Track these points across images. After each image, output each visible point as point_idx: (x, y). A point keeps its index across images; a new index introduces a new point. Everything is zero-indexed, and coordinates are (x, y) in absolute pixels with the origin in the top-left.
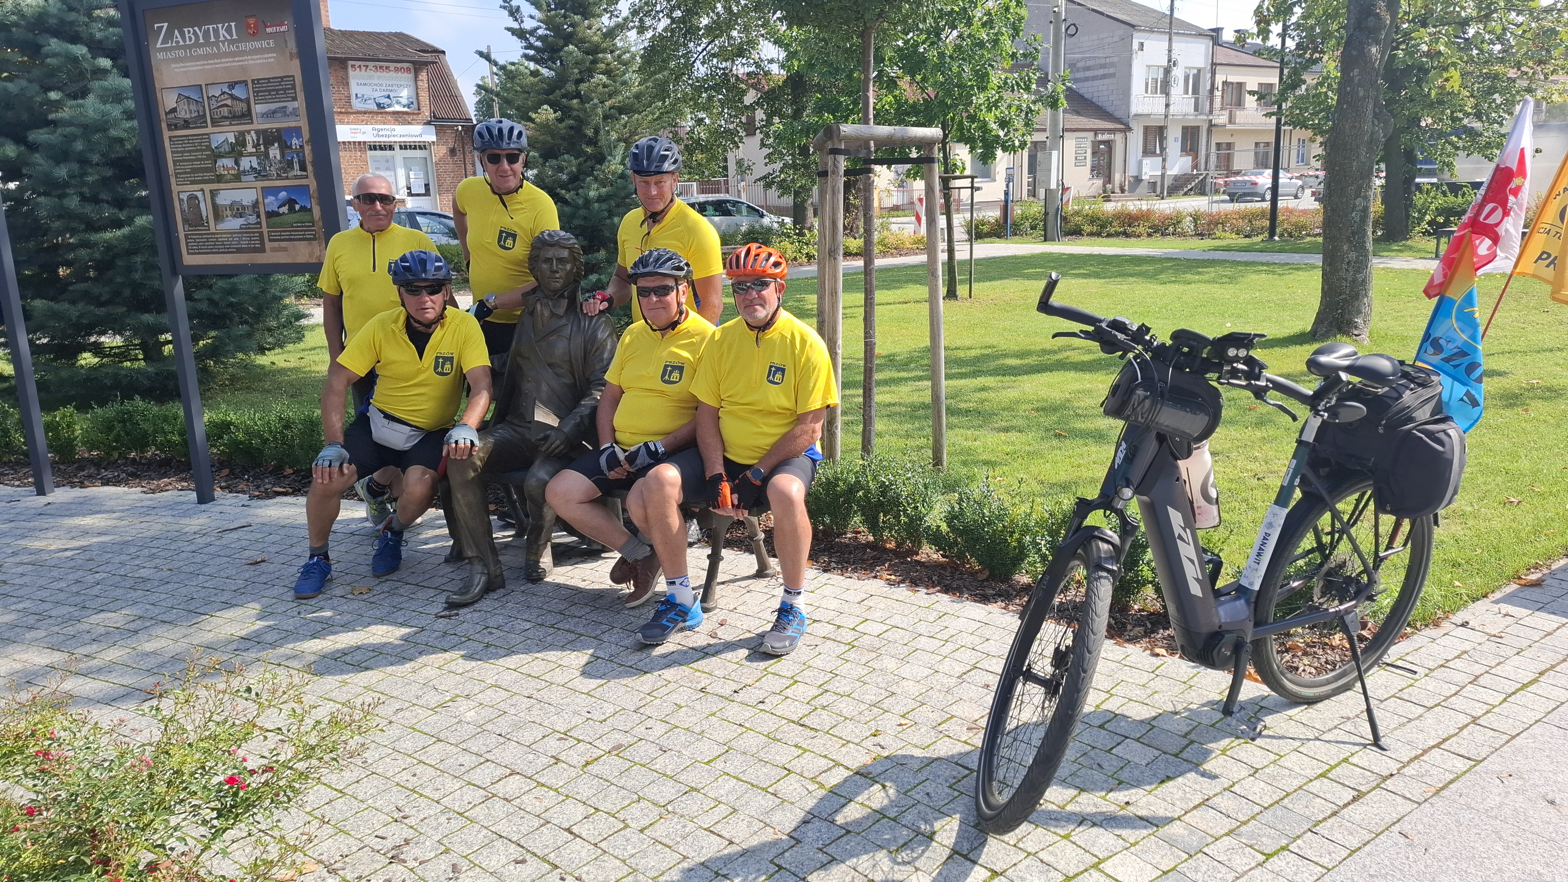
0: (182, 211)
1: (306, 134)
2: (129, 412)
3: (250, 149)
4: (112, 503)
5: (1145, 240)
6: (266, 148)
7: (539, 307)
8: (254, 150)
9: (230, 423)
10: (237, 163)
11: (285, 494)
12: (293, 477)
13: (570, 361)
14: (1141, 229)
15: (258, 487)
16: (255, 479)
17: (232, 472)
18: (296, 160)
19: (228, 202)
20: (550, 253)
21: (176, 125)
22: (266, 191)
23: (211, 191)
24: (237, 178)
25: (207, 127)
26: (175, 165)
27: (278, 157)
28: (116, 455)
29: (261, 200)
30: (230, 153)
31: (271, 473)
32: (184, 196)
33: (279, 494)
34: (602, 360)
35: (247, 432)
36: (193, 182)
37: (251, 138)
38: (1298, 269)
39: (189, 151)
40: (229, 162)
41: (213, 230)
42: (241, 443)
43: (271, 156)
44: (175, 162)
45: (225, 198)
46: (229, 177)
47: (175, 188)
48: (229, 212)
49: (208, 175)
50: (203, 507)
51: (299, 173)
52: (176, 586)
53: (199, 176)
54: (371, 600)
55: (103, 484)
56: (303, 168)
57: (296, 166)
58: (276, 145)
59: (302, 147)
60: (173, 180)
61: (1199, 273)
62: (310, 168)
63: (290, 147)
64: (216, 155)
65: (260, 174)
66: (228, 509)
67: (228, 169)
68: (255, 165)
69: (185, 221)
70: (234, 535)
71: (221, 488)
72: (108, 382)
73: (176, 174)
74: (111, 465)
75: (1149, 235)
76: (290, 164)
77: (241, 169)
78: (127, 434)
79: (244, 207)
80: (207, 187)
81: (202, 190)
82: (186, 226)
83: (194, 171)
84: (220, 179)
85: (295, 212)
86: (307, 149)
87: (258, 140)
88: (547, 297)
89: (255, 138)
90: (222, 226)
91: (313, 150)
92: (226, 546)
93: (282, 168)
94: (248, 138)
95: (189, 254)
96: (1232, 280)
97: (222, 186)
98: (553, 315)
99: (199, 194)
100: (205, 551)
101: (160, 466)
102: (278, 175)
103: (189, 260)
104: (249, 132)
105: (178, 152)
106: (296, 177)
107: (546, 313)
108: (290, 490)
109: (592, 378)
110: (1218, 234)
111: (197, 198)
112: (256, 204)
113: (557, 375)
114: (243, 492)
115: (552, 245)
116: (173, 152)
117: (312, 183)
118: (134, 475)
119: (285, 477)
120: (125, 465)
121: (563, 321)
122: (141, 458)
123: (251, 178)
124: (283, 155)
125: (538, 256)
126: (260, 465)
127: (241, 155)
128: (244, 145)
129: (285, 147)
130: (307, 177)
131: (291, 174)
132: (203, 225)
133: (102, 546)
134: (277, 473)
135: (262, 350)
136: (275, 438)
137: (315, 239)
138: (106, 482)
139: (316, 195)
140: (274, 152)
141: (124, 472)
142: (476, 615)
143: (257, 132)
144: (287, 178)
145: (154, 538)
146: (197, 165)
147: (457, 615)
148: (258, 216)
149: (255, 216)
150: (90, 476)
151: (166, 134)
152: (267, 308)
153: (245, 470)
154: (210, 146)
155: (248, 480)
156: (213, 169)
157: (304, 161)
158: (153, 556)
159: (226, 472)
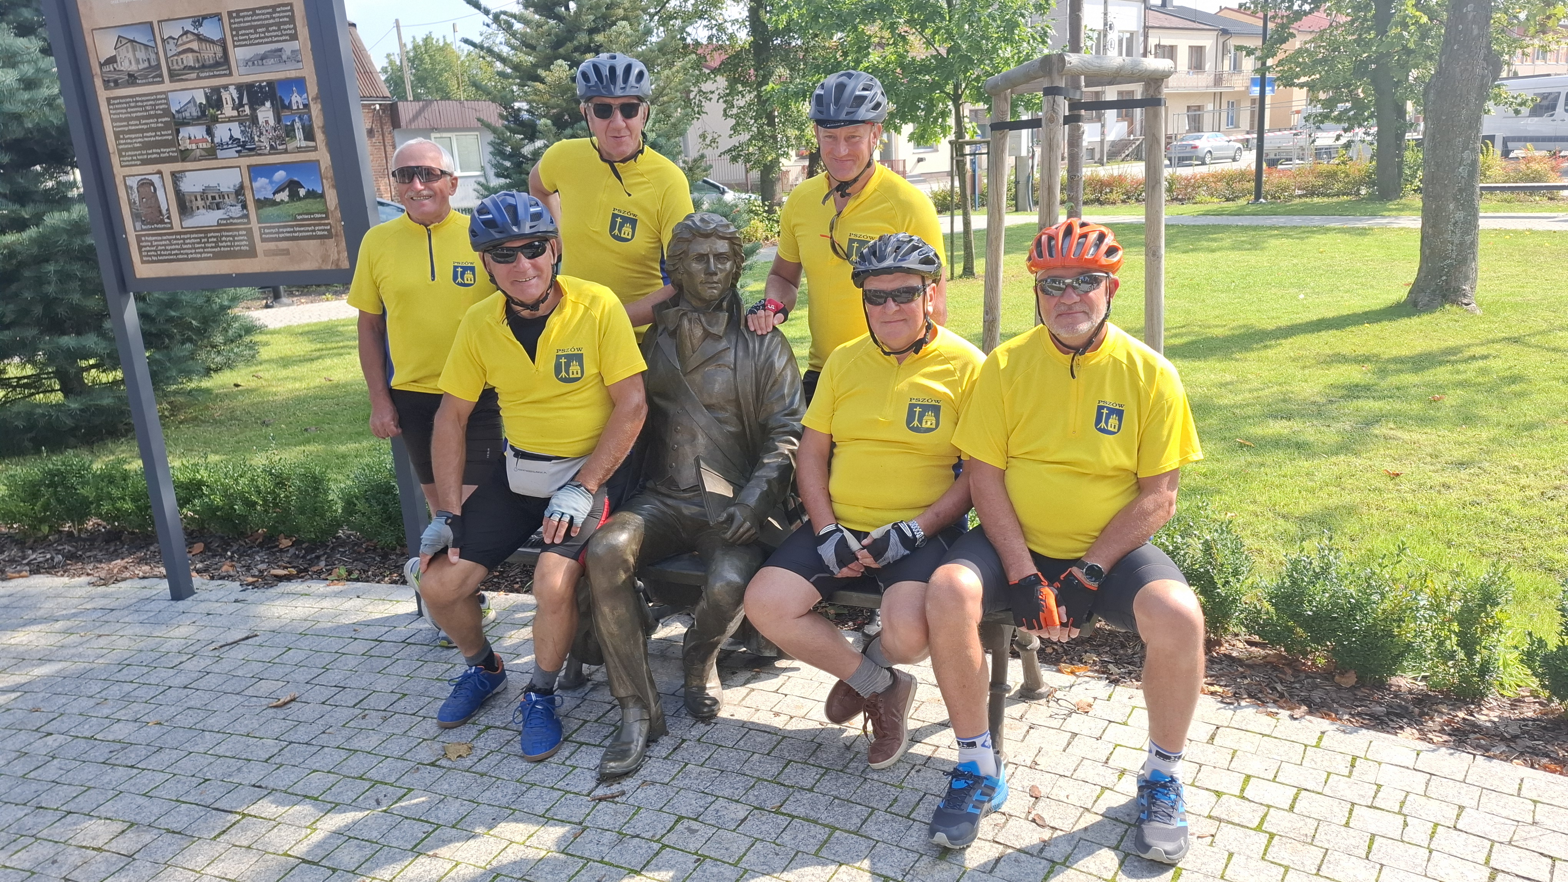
0: (131, 204)
1: (312, 88)
2: (59, 473)
3: (228, 111)
4: (49, 605)
5: (1120, 207)
6: (253, 109)
7: (686, 322)
8: (235, 113)
9: (200, 484)
10: (209, 132)
11: (288, 578)
12: (292, 551)
13: (737, 400)
14: (1113, 196)
15: (248, 568)
16: (241, 556)
17: (207, 548)
18: (298, 125)
19: (199, 189)
20: (704, 247)
21: (116, 82)
22: (255, 171)
23: (173, 174)
24: (211, 153)
25: (163, 82)
26: (117, 138)
27: (272, 122)
28: (45, 529)
29: (247, 183)
30: (198, 118)
31: (261, 546)
32: (133, 182)
33: (280, 579)
34: (783, 397)
35: (225, 495)
36: (145, 162)
37: (229, 97)
38: (1313, 232)
39: (137, 118)
40: (198, 132)
41: (177, 227)
42: (218, 508)
43: (261, 120)
44: (117, 135)
45: (193, 183)
46: (198, 152)
47: (119, 171)
48: (200, 203)
49: (166, 152)
50: (181, 605)
51: (304, 144)
52: (175, 755)
53: (154, 153)
54: (479, 768)
55: (33, 572)
56: (309, 135)
57: (299, 134)
58: (268, 104)
59: (306, 106)
60: (115, 160)
61: (1215, 240)
62: (320, 136)
63: (289, 107)
64: (179, 123)
65: (245, 147)
66: (215, 607)
67: (197, 142)
68: (237, 134)
69: (136, 216)
70: (239, 653)
71: (198, 572)
72: (20, 424)
73: (120, 151)
74: (40, 543)
75: (1124, 201)
76: (290, 132)
77: (217, 140)
78: (59, 501)
79: (222, 195)
80: (167, 168)
81: (160, 172)
82: (138, 225)
83: (147, 146)
84: (184, 155)
85: (300, 199)
86: (316, 110)
87: (241, 98)
88: (695, 310)
89: (235, 96)
90: (189, 223)
91: (325, 111)
92: (231, 675)
93: (278, 137)
94: (225, 95)
95: (143, 262)
96: (1255, 246)
97: (188, 165)
98: (707, 335)
99: (155, 179)
100: (202, 684)
101: (107, 542)
102: (271, 147)
103: (143, 270)
104: (226, 87)
105: (121, 120)
106: (299, 150)
107: (698, 332)
108: (294, 571)
109: (772, 424)
110: (1198, 198)
111: (152, 184)
112: (240, 191)
113: (719, 420)
114: (228, 577)
115: (707, 236)
116: (113, 120)
117: (323, 157)
118: (72, 557)
119: (281, 550)
120: (59, 541)
121: (724, 344)
122: (80, 531)
123: (232, 152)
124: (278, 119)
125: (685, 253)
126: (242, 535)
127: (215, 120)
128: (218, 104)
129: (280, 107)
130: (315, 149)
131: (291, 146)
132: (162, 222)
133: (49, 682)
134: (269, 543)
135: (208, 372)
136: (265, 500)
137: (329, 236)
138: (36, 570)
139: (330, 173)
140: (266, 114)
141: (58, 552)
142: (651, 791)
143: (240, 88)
144: (286, 151)
145: (123, 665)
146: (150, 137)
147: (623, 793)
148: (244, 207)
149: (239, 207)
150: (12, 561)
151: (102, 95)
152: (214, 321)
153: (226, 544)
154: (169, 109)
155: (231, 557)
156: (174, 143)
157: (311, 127)
158: (127, 699)
159: (199, 547)
